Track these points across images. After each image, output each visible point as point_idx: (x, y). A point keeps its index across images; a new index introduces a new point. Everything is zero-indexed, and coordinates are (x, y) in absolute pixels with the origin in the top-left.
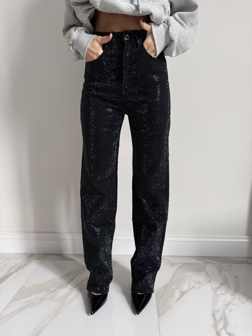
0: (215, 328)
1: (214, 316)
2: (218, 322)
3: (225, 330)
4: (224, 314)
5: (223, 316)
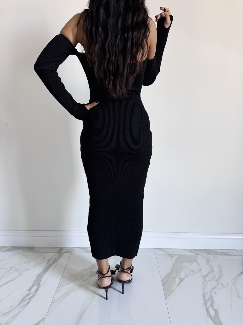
0: (205, 305)
1: (204, 297)
2: (207, 301)
3: (212, 307)
4: (211, 295)
5: (210, 297)
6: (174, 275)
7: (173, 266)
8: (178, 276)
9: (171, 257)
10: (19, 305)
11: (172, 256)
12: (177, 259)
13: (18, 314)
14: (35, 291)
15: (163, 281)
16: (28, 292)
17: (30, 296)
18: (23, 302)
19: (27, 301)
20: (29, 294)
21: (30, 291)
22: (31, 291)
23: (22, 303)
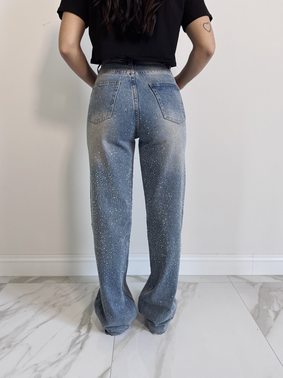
6: (265, 307)
7: (259, 297)
8: (270, 308)
9: (253, 286)
10: (69, 351)
11: (253, 284)
12: (261, 287)
13: (71, 363)
14: (87, 332)
15: (253, 316)
16: (77, 334)
17: (81, 338)
18: (74, 347)
19: (79, 346)
20: (79, 336)
21: (79, 331)
22: (81, 332)
23: (72, 348)
